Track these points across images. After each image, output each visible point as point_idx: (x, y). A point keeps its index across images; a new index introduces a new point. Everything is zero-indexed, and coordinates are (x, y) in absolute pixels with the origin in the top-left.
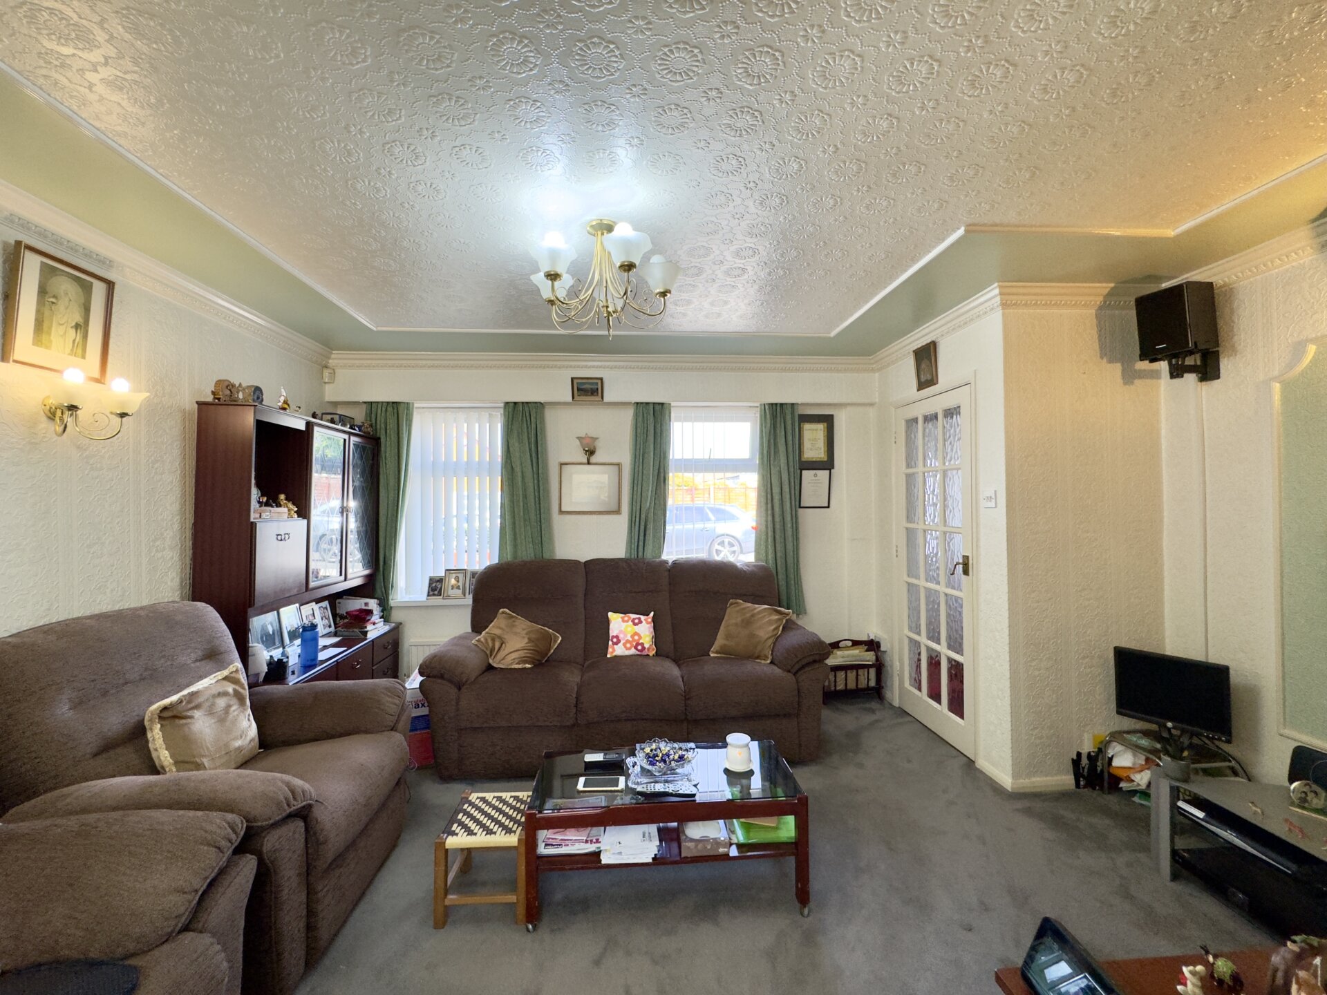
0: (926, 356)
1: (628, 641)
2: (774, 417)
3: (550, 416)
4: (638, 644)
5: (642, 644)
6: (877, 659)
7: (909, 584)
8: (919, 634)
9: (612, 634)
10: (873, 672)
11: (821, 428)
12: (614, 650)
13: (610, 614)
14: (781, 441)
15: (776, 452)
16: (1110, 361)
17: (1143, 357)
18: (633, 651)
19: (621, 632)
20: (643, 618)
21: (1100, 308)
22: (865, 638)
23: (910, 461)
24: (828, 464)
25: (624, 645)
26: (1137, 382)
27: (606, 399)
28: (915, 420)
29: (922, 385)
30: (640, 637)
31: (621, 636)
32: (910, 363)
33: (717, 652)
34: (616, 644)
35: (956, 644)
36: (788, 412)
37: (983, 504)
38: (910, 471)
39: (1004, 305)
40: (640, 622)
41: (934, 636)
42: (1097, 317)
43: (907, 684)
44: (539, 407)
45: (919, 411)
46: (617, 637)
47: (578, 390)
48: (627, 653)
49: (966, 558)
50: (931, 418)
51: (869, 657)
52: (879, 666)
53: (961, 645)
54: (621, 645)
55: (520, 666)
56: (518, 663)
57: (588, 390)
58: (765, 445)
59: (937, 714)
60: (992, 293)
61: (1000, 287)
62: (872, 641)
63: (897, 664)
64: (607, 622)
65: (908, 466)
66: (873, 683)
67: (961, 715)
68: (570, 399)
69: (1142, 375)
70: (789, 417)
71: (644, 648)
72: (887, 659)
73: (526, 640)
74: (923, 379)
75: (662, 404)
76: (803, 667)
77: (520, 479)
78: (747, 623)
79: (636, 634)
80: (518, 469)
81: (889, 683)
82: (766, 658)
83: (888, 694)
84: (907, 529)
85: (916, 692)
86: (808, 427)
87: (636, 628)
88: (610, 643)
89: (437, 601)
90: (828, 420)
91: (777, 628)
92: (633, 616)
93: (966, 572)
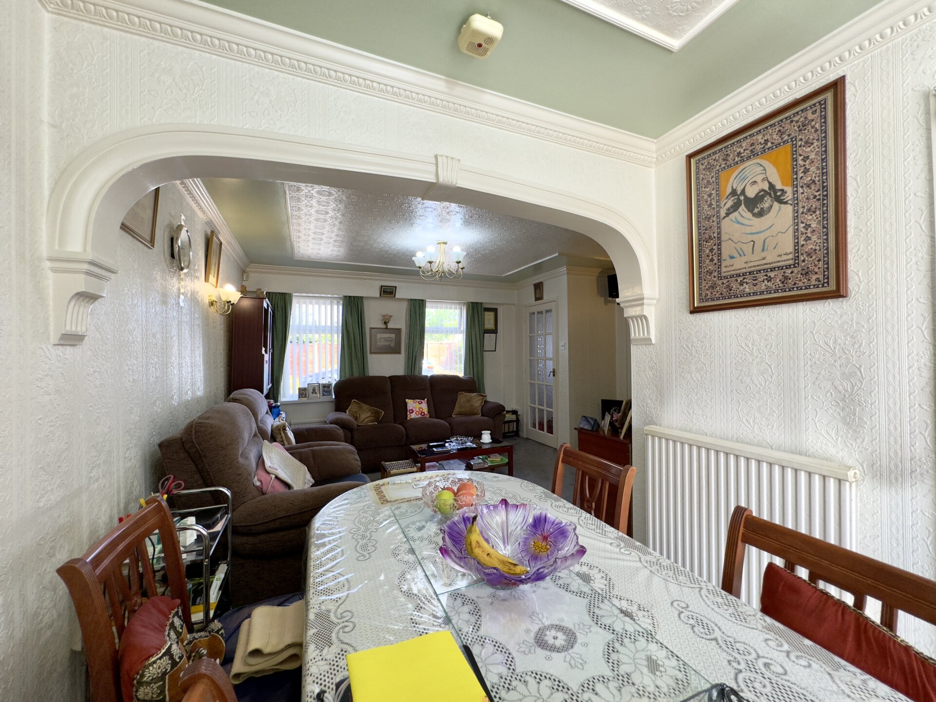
0: (538, 287)
1: (417, 411)
2: (473, 308)
3: (366, 303)
4: (422, 412)
5: (424, 412)
6: (517, 418)
7: (530, 383)
8: (535, 404)
9: (408, 409)
10: (515, 423)
11: (492, 314)
12: (411, 416)
13: (407, 400)
14: (476, 320)
15: (474, 325)
16: (601, 296)
17: (609, 297)
18: (420, 416)
19: (414, 407)
20: (423, 401)
21: (598, 277)
22: (511, 410)
23: (531, 330)
24: (495, 331)
25: (416, 413)
26: (609, 304)
27: (396, 297)
28: (534, 313)
29: (537, 299)
30: (423, 410)
31: (414, 409)
32: (532, 289)
33: (456, 415)
34: (412, 413)
35: (550, 405)
36: (479, 306)
37: (561, 348)
38: (531, 335)
39: (568, 274)
40: (422, 403)
41: (541, 404)
42: (597, 280)
43: (529, 427)
44: (361, 299)
45: (536, 309)
46: (412, 410)
47: (384, 291)
48: (417, 417)
49: (554, 369)
50: (540, 313)
51: (514, 417)
52: (518, 421)
53: (552, 405)
54: (414, 413)
55: (372, 424)
56: (371, 422)
57: (388, 292)
58: (469, 322)
59: (543, 436)
60: (564, 269)
61: (567, 268)
62: (515, 410)
63: (525, 419)
64: (406, 404)
65: (531, 333)
66: (515, 429)
67: (551, 433)
68: (378, 296)
69: (610, 302)
70: (480, 309)
71: (424, 414)
72: (520, 418)
73: (370, 413)
74: (537, 296)
75: (423, 300)
76: (495, 416)
77: (352, 335)
78: (469, 401)
79: (421, 408)
80: (351, 331)
81: (521, 429)
82: (479, 414)
83: (521, 434)
84: (530, 360)
85: (534, 429)
86: (487, 313)
87: (420, 406)
88: (408, 413)
89: (304, 400)
90: (495, 311)
91: (482, 402)
92: (418, 400)
93: (554, 375)
